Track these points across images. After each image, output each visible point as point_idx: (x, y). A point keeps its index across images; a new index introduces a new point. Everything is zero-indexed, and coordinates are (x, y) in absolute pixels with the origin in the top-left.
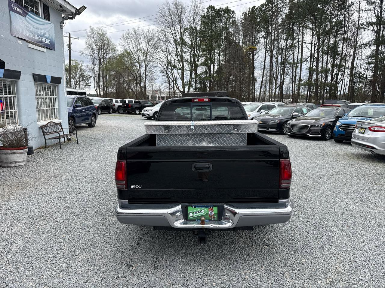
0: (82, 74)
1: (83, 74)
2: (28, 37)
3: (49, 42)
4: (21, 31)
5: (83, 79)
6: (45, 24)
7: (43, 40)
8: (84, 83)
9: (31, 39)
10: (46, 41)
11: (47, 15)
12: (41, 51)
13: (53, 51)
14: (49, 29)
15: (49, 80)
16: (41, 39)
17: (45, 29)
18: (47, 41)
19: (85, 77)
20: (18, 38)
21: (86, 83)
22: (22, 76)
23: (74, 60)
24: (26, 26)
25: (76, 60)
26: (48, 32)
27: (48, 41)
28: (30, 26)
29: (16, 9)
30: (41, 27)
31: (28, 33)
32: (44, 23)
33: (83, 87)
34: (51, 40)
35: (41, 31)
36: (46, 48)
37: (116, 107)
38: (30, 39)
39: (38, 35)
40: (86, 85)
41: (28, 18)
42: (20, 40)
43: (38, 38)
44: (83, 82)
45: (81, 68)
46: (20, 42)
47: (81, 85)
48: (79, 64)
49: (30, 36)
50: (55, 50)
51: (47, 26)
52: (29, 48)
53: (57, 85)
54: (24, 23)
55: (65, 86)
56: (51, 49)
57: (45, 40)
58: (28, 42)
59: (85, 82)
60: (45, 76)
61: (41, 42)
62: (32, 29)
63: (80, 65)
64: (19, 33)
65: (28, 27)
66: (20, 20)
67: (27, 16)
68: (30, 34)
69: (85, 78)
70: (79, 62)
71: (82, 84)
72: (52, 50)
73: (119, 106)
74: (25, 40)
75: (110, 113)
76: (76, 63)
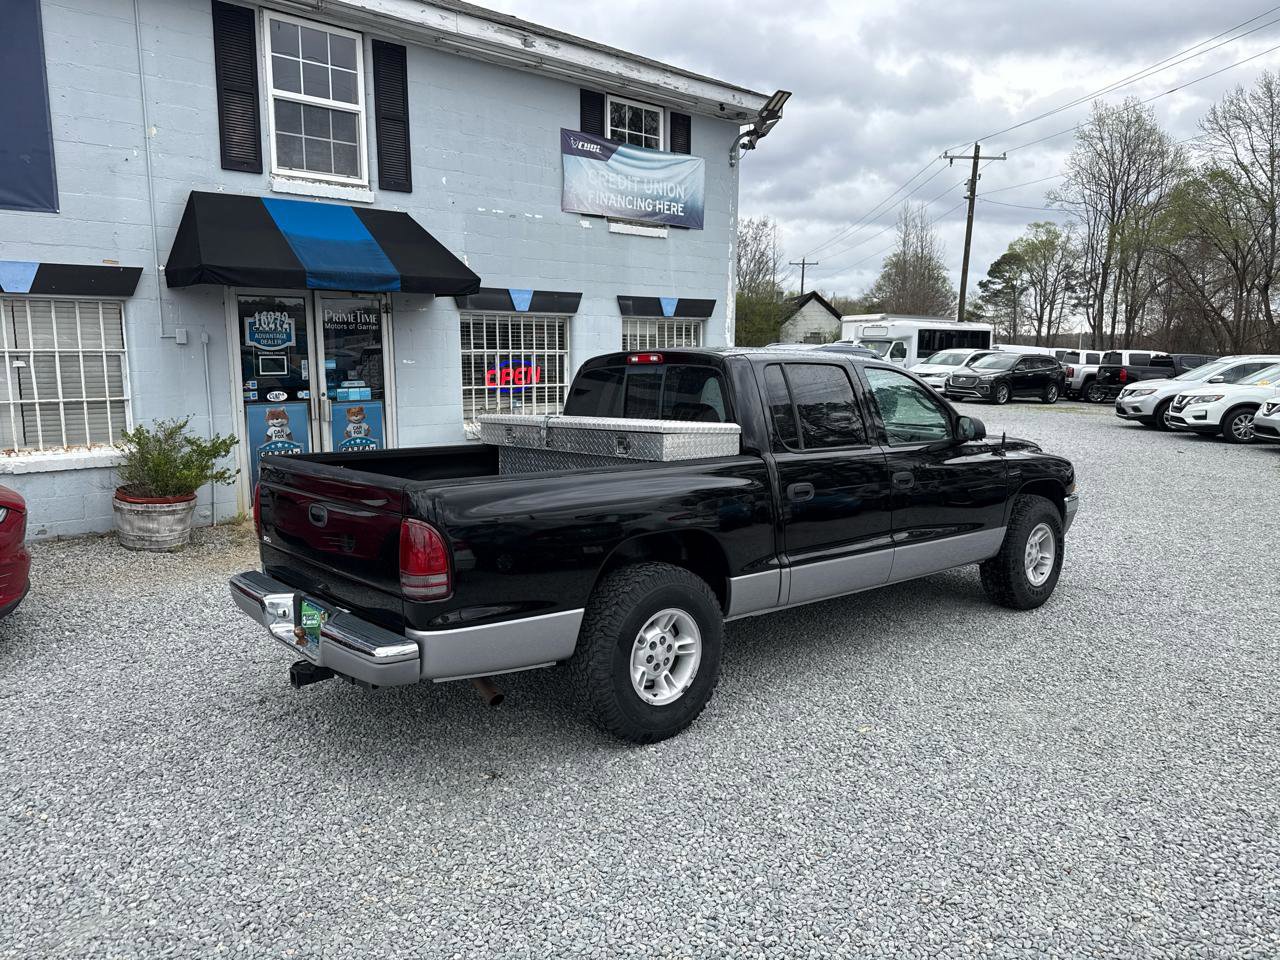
0: (1067, 266)
1: (1071, 267)
2: (610, 208)
3: (680, 209)
4: (591, 196)
5: (1068, 284)
6: (671, 165)
7: (660, 209)
8: (1070, 298)
9: (621, 212)
10: (669, 209)
11: (681, 141)
12: (652, 237)
13: (694, 231)
14: (685, 174)
15: (669, 309)
16: (655, 206)
17: (668, 179)
18: (675, 209)
19: (1077, 278)
20: (583, 215)
21: (1076, 298)
22: (583, 305)
23: (1043, 223)
24: (608, 181)
25: (1050, 224)
26: (680, 183)
27: (677, 209)
28: (619, 178)
29: (580, 147)
30: (660, 174)
31: (612, 196)
32: (668, 163)
33: (1066, 311)
34: (689, 204)
35: (656, 186)
36: (671, 226)
37: (1076, 381)
38: (617, 211)
39: (644, 197)
40: (1075, 306)
41: (616, 161)
42: (586, 218)
43: (646, 206)
44: (1068, 294)
45: (1064, 249)
46: (586, 223)
47: (1058, 306)
48: (1058, 237)
49: (618, 204)
50: (700, 226)
51: (676, 169)
52: (614, 235)
53: (703, 321)
54: (603, 176)
55: (728, 320)
56: (688, 228)
57: (666, 207)
58: (610, 220)
59: (1074, 295)
60: (658, 299)
61: (653, 214)
62: (626, 184)
63: (1063, 239)
64: (585, 203)
65: (613, 183)
66: (591, 172)
67: (614, 156)
68: (619, 199)
69: (1074, 283)
70: (1058, 229)
71: (1063, 303)
72: (690, 231)
73: (1090, 377)
74: (602, 217)
75: (1046, 401)
76: (1048, 232)
